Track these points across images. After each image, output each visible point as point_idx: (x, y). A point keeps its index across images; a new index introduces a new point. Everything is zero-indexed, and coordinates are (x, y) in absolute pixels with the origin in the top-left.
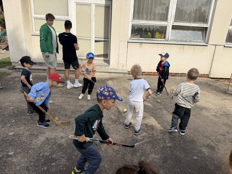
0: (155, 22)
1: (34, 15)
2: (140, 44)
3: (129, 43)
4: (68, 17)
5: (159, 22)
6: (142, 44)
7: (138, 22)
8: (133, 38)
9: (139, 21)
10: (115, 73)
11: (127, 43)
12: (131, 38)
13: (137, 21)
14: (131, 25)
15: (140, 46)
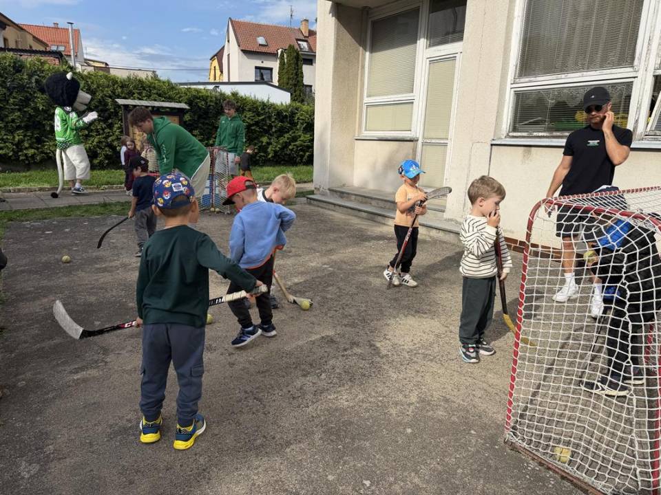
0: (585, 73)
1: (366, 100)
2: (524, 151)
3: (494, 147)
4: (411, 94)
5: (598, 72)
6: (530, 151)
7: (530, 82)
8: (515, 134)
9: (532, 79)
10: (438, 231)
11: (490, 146)
12: (511, 134)
13: (527, 80)
14: (512, 92)
15: (524, 156)
